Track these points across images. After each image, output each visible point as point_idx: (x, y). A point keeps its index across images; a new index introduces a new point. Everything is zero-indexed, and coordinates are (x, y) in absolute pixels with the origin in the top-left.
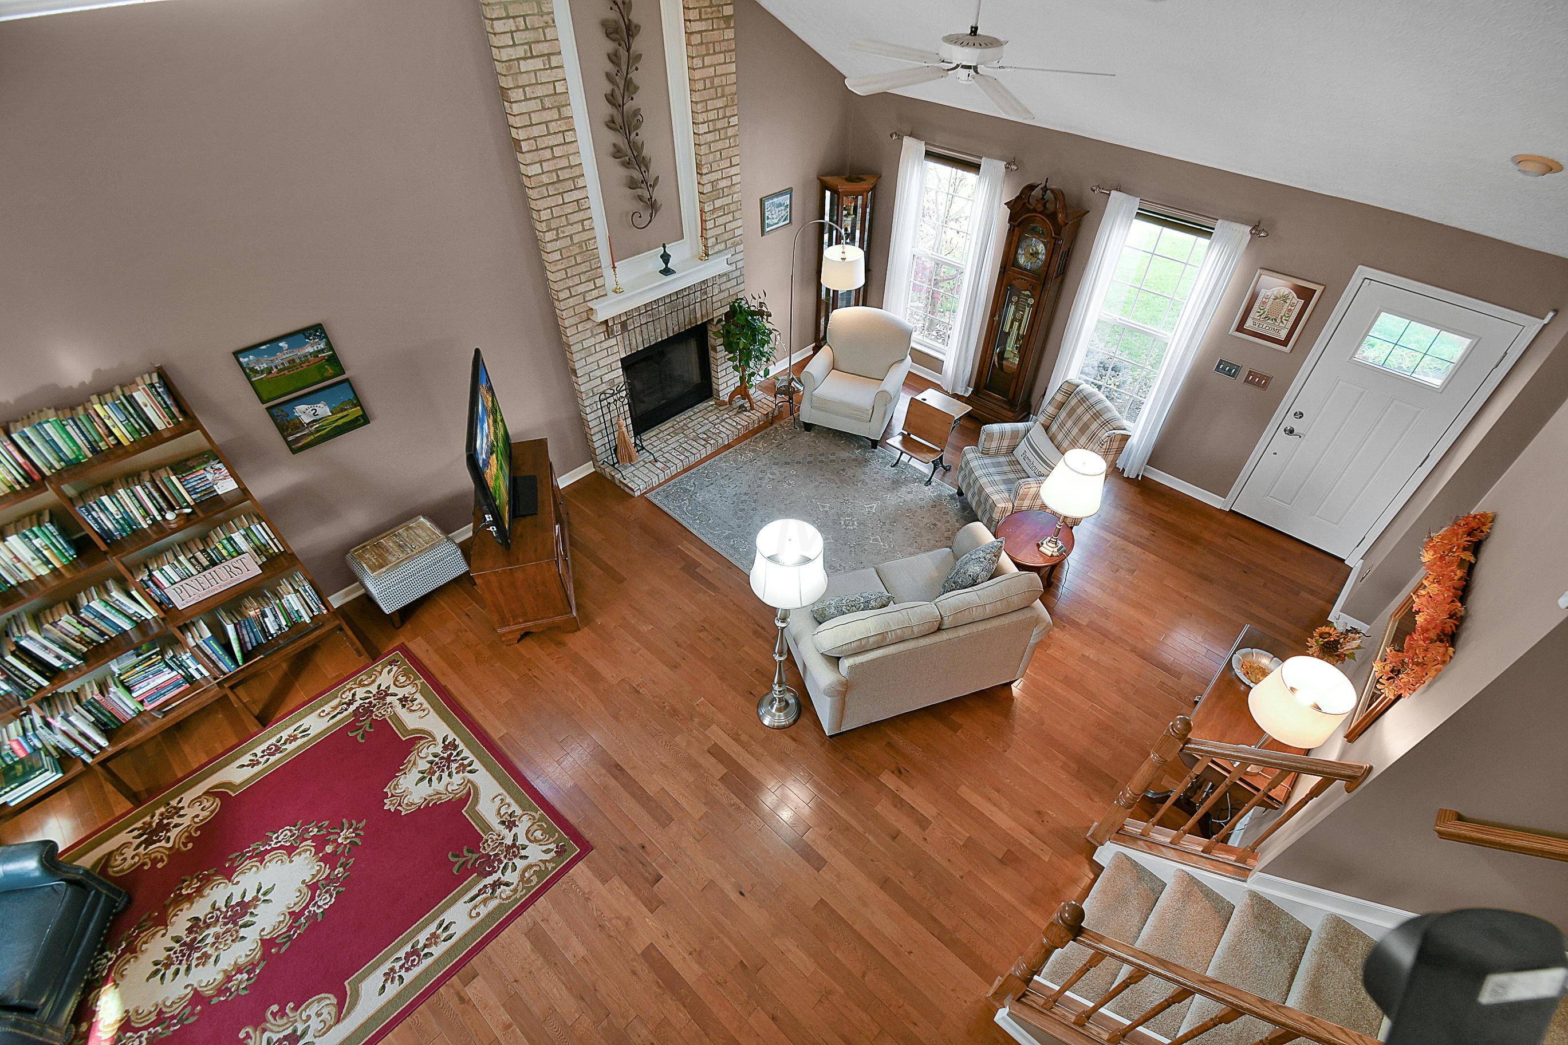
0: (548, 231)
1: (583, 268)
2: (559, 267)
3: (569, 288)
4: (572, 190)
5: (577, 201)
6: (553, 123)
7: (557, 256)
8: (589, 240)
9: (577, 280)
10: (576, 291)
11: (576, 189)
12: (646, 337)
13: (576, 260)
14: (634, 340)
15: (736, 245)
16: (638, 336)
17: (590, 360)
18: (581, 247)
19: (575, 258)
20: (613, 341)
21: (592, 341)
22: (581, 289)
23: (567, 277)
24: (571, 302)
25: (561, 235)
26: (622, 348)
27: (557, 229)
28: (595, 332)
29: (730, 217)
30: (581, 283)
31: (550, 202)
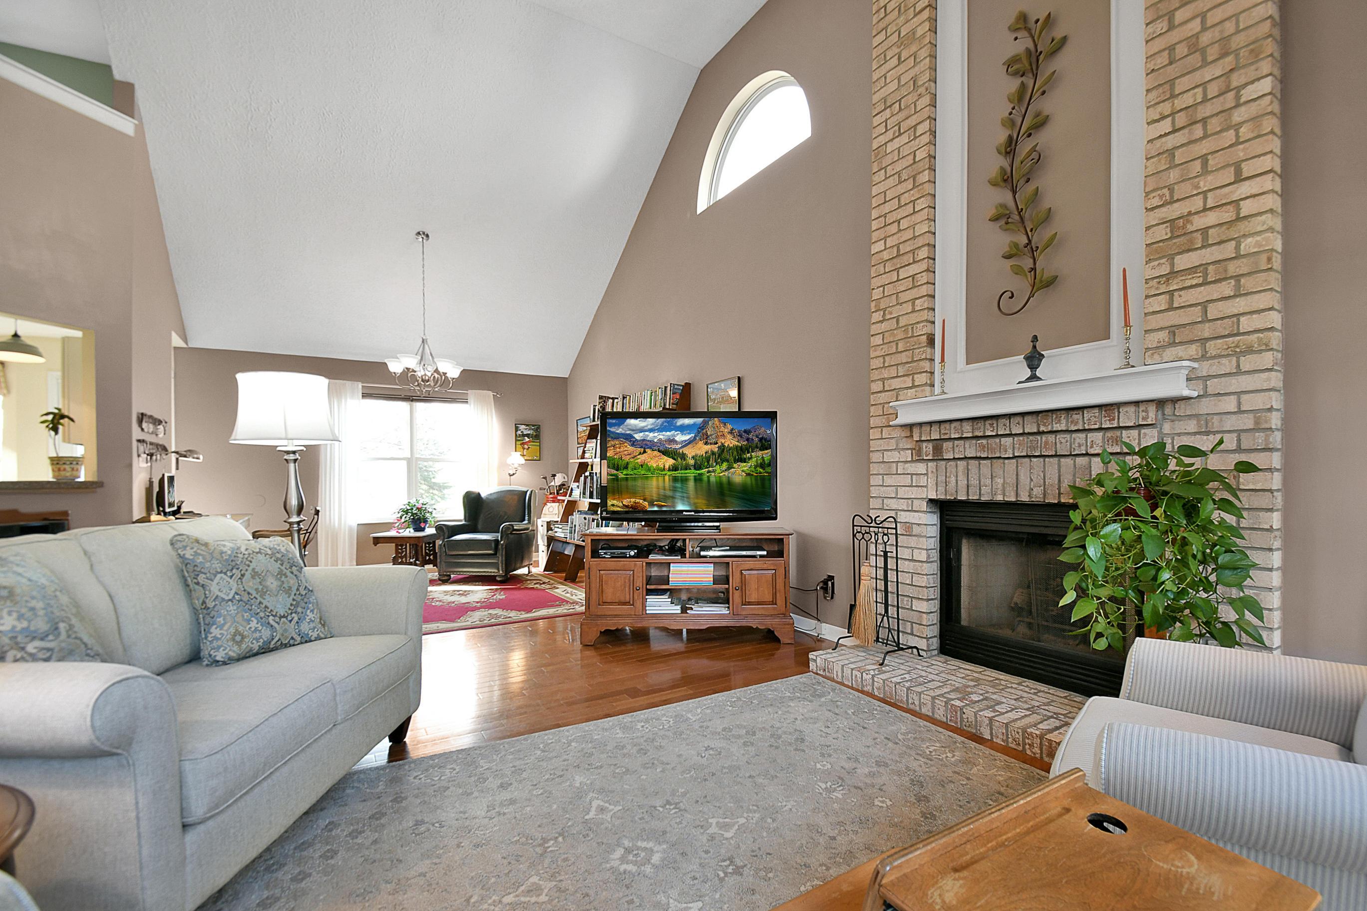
0: (876, 311)
1: (904, 357)
2: (878, 353)
3: (883, 380)
4: (909, 264)
5: (913, 276)
6: (906, 195)
7: (878, 340)
8: (918, 323)
9: (893, 372)
10: (890, 386)
11: (914, 262)
12: (974, 481)
13: (897, 348)
14: (953, 479)
15: (1244, 353)
16: (960, 474)
17: (888, 480)
18: (906, 331)
19: (897, 344)
20: (921, 468)
21: (895, 456)
22: (896, 383)
23: (884, 367)
24: (883, 397)
25: (888, 317)
26: (931, 482)
27: (884, 310)
28: (901, 446)
29: (1226, 289)
30: (897, 377)
31: (885, 279)
